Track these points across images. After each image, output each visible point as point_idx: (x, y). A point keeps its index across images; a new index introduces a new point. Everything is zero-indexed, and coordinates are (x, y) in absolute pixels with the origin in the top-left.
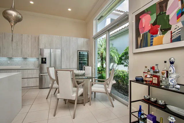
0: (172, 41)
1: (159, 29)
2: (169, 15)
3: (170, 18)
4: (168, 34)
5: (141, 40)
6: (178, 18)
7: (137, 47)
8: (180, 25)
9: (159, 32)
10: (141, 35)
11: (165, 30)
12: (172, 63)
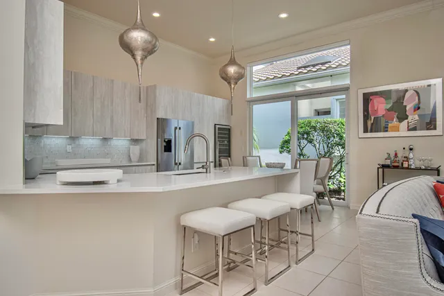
0: (409, 130)
1: (395, 116)
2: (406, 106)
3: (407, 108)
4: (404, 124)
5: (372, 124)
6: (415, 111)
7: (366, 131)
8: (417, 117)
9: (395, 120)
10: (373, 118)
11: (401, 119)
12: (411, 149)
